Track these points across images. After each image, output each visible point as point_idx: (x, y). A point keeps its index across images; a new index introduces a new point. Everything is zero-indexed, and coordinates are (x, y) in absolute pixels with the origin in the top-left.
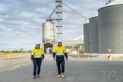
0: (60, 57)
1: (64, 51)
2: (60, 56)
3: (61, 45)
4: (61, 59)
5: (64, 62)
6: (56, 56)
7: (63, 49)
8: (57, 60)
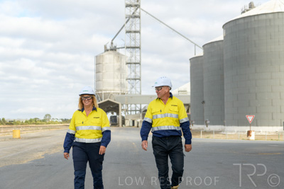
0: (165, 137)
1: (177, 116)
2: (167, 134)
3: (171, 96)
4: (168, 144)
5: (183, 155)
6: (154, 133)
7: (176, 109)
8: (154, 145)
